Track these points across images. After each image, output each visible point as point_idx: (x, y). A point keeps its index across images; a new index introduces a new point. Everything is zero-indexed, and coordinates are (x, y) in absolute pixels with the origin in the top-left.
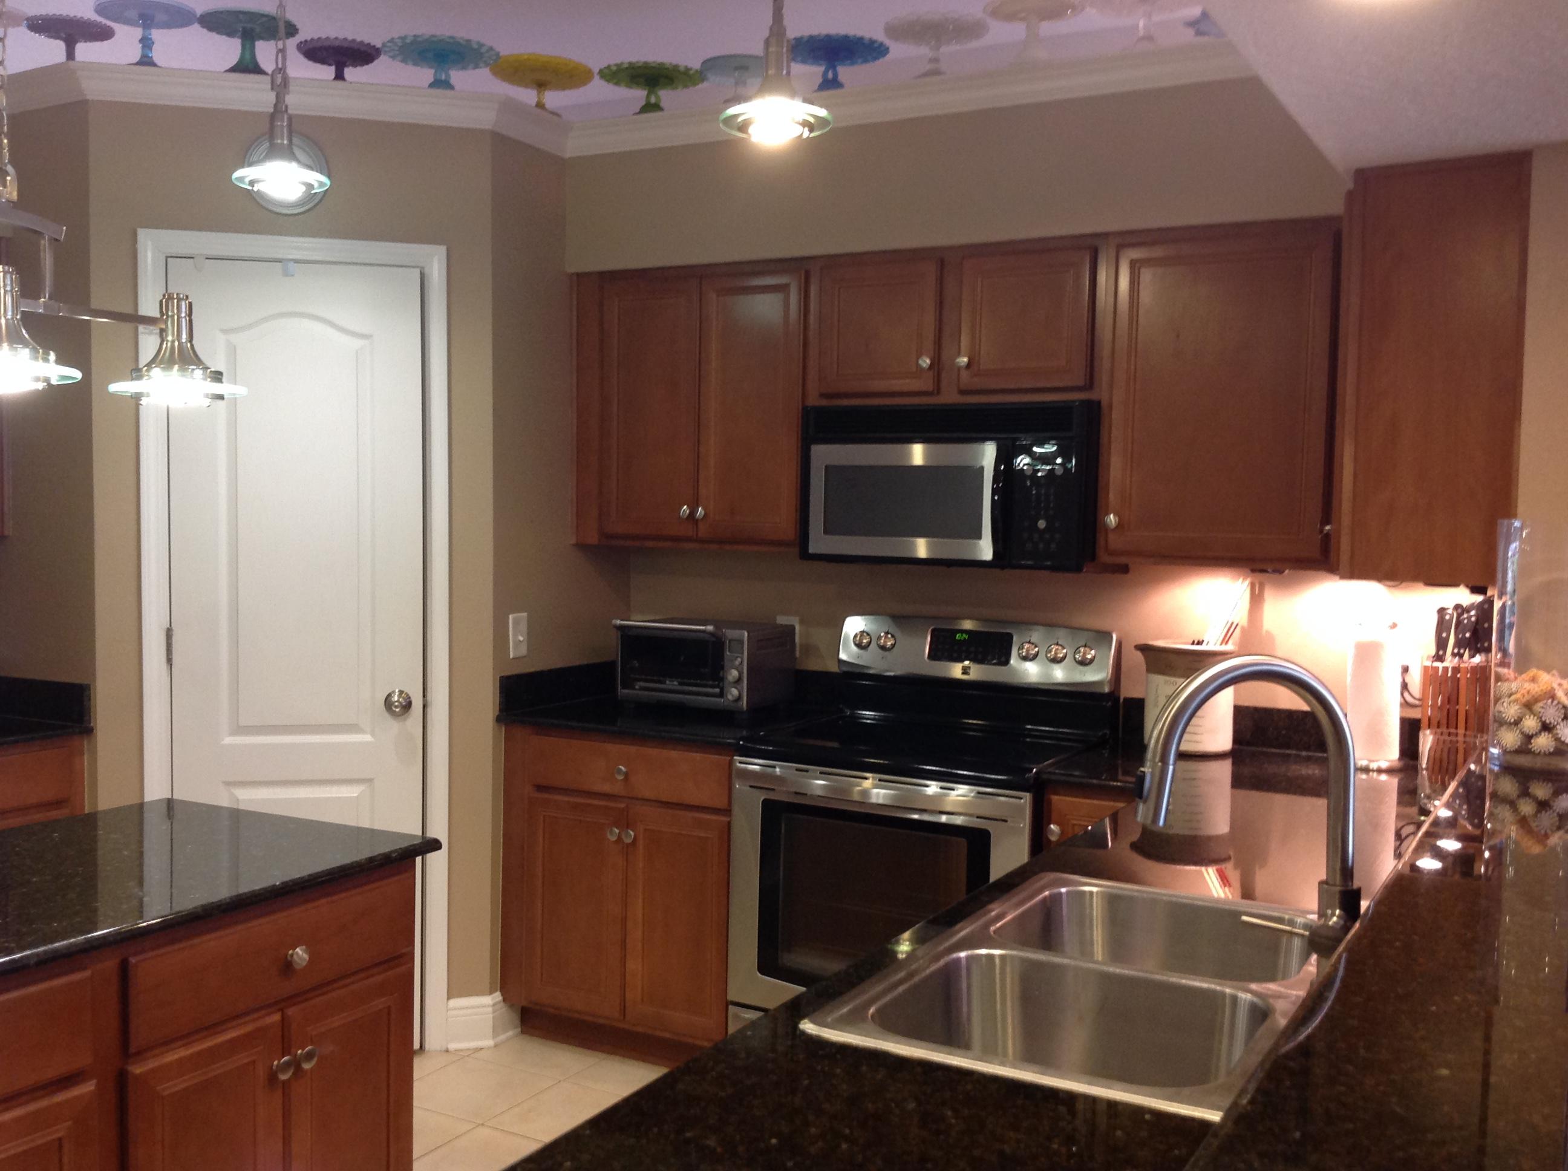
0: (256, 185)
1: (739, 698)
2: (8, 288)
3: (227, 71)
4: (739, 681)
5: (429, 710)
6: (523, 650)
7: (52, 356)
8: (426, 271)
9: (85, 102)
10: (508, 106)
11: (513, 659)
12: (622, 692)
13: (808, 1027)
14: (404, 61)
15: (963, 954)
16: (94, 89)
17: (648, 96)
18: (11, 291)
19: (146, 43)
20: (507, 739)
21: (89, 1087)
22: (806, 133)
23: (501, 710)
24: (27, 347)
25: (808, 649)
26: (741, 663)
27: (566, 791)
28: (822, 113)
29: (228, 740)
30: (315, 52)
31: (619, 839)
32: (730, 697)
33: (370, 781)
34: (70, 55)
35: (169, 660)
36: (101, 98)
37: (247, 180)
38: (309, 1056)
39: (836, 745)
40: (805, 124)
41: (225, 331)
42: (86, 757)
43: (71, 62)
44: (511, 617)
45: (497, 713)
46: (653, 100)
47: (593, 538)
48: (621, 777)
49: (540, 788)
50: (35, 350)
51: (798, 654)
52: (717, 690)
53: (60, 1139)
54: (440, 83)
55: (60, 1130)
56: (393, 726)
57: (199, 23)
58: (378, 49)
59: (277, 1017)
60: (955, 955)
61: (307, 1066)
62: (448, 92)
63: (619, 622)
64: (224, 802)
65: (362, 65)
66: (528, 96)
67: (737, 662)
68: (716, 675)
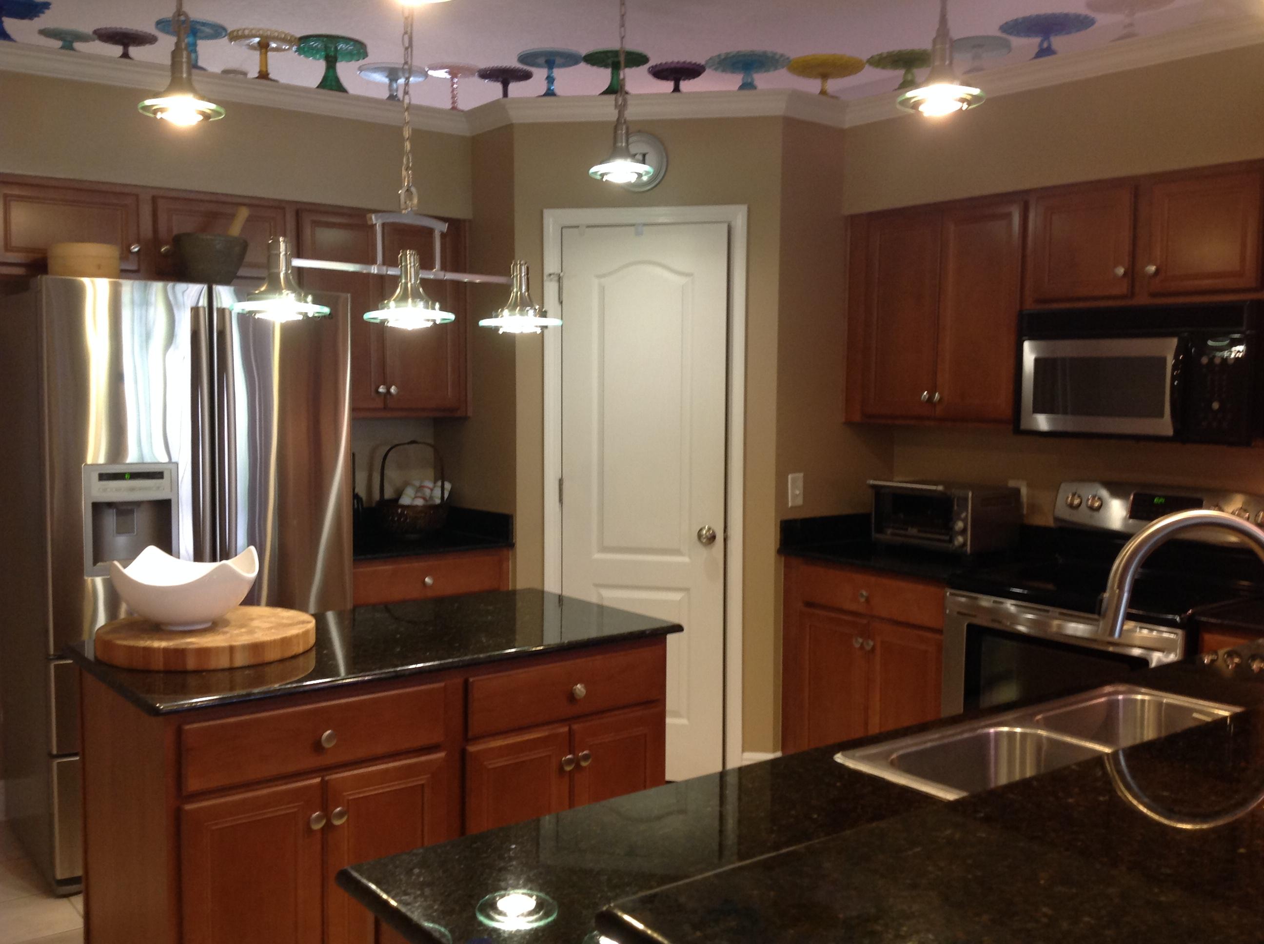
0: (605, 176)
1: (964, 544)
2: (412, 264)
3: (600, 94)
4: (963, 532)
5: (729, 543)
6: (800, 501)
7: (437, 306)
8: (733, 224)
9: (512, 124)
10: (796, 96)
11: (792, 507)
12: (875, 536)
13: (839, 758)
14: (724, 71)
15: (992, 730)
16: (517, 116)
17: (906, 74)
18: (414, 265)
19: (550, 80)
20: (787, 566)
21: (441, 755)
22: (965, 106)
23: (781, 544)
24: (423, 300)
25: (1034, 508)
26: (967, 516)
27: (823, 607)
28: (976, 91)
29: (598, 556)
30: (660, 73)
31: (862, 647)
32: (956, 543)
33: (686, 590)
34: (505, 94)
35: (561, 500)
36: (521, 121)
37: (599, 173)
38: (586, 757)
39: (1050, 587)
40: (963, 100)
41: (599, 277)
42: (510, 561)
43: (505, 99)
44: (790, 477)
45: (778, 546)
46: (909, 77)
47: (857, 418)
48: (863, 600)
49: (809, 604)
50: (427, 303)
51: (1025, 512)
52: (947, 538)
53: (423, 785)
54: (747, 86)
55: (422, 780)
56: (703, 553)
57: (585, 61)
58: (703, 66)
59: (566, 729)
60: (986, 730)
61: (584, 764)
62: (753, 92)
63: (872, 482)
64: (594, 599)
65: (694, 78)
66: (813, 86)
67: (963, 515)
68: (947, 527)
